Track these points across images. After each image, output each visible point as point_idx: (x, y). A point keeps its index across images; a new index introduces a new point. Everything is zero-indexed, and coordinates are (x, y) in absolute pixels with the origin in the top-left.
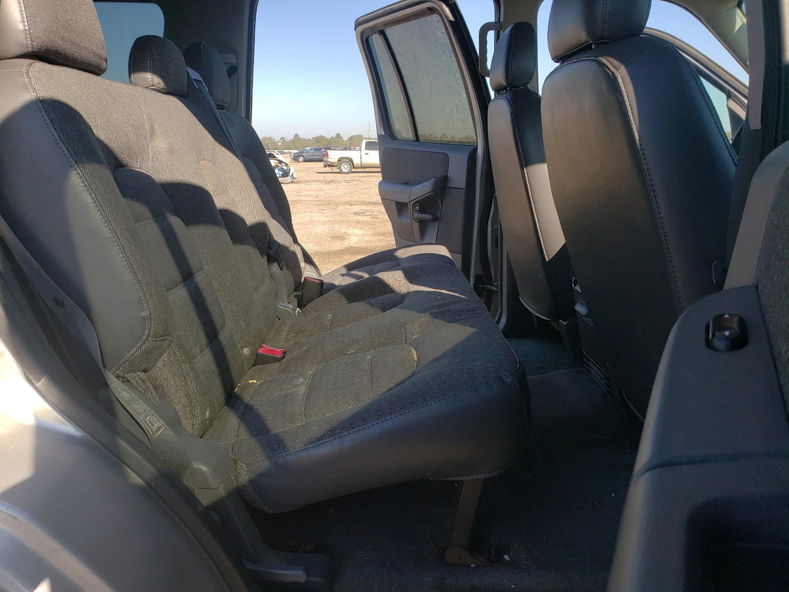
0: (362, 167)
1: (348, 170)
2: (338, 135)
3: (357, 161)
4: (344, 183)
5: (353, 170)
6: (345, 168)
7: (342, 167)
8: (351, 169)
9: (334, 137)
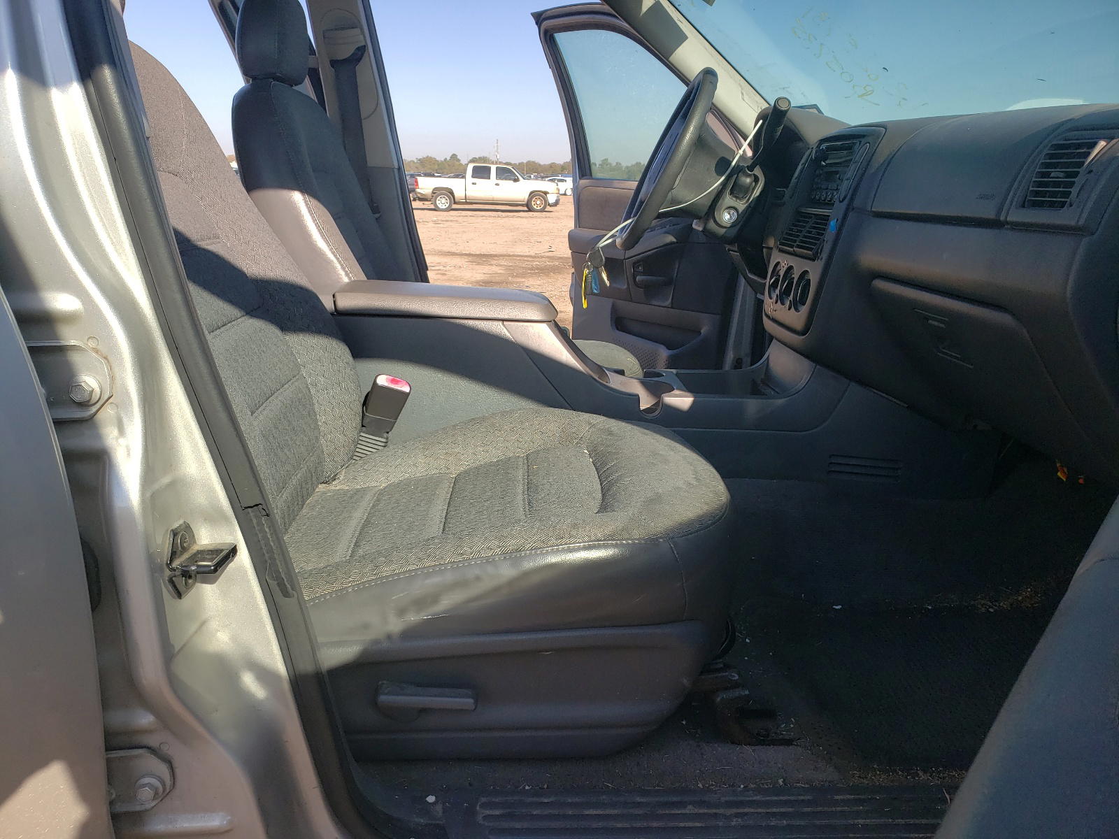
0: (466, 203)
1: (447, 205)
2: (454, 156)
3: (459, 194)
4: (431, 224)
5: (455, 206)
6: (442, 203)
7: (438, 202)
8: (450, 205)
9: (448, 158)
